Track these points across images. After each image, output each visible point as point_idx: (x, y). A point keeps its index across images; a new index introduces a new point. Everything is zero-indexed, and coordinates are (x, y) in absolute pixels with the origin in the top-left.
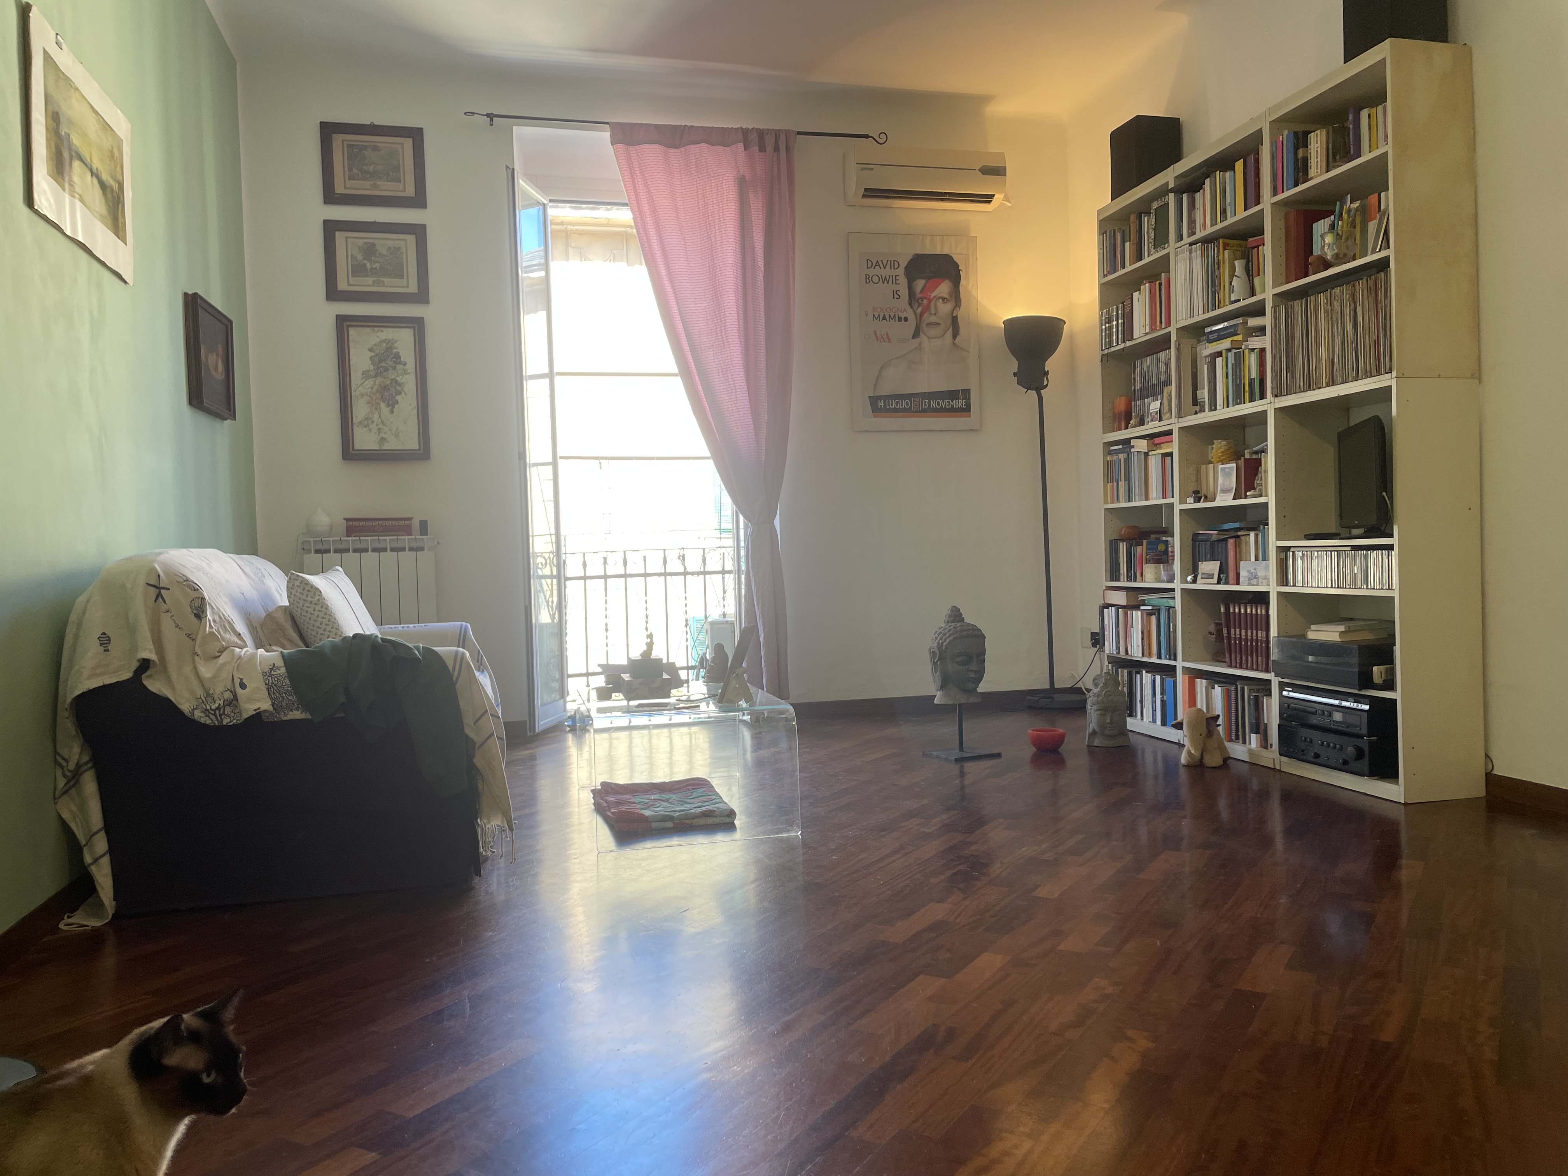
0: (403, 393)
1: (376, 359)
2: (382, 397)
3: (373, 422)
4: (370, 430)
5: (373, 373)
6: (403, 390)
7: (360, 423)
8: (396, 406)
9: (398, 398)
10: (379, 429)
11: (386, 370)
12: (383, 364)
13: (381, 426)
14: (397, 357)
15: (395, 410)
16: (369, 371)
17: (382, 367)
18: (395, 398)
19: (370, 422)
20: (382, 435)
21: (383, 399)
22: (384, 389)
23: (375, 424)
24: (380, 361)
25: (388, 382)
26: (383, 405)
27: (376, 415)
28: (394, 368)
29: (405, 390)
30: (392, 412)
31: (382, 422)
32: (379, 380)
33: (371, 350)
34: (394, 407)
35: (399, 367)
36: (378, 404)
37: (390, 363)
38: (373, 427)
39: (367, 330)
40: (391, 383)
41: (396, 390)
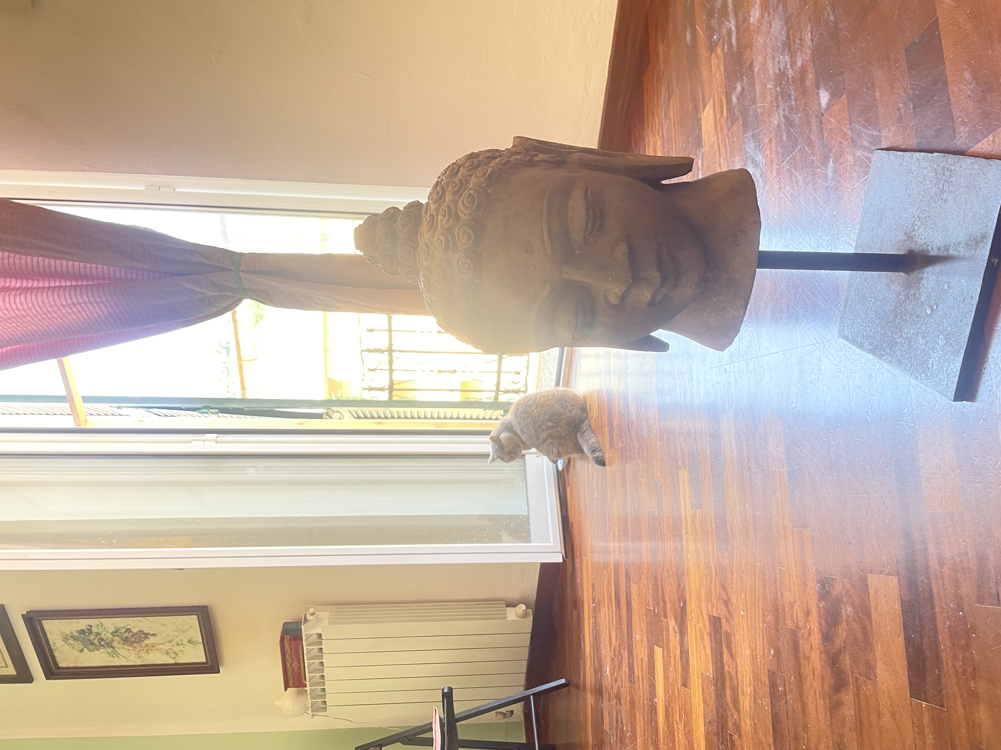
0: (128, 627)
1: (91, 647)
2: (137, 642)
3: (171, 649)
4: (181, 651)
5: (110, 650)
6: (124, 627)
7: (174, 658)
8: (145, 632)
9: (135, 631)
10: (177, 644)
11: (102, 639)
12: (96, 642)
13: (174, 643)
14: (82, 632)
15: (151, 633)
16: (108, 653)
17: (100, 643)
18: (136, 634)
19: (170, 652)
20: (185, 641)
21: (139, 641)
22: (126, 641)
23: (173, 648)
24: (93, 644)
25: (117, 638)
26: (147, 642)
27: (161, 646)
28: (98, 634)
29: (122, 625)
30: (154, 635)
31: (170, 642)
32: (115, 644)
33: (82, 651)
34: (147, 634)
35: (94, 630)
36: (147, 645)
37: (92, 637)
38: (176, 649)
39: (56, 654)
40: (118, 636)
41: (125, 632)
